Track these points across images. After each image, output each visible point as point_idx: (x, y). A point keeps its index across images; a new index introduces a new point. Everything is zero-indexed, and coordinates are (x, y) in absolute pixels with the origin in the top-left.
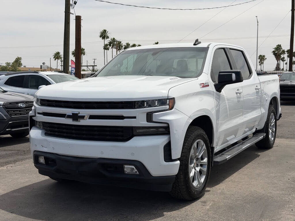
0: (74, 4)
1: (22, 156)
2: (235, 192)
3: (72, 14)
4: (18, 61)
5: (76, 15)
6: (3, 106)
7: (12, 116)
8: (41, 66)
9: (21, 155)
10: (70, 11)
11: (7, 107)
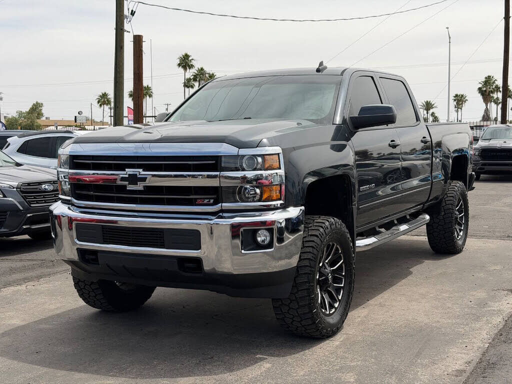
0: (130, 15)
1: (50, 268)
2: (383, 321)
3: (128, 32)
4: (36, 109)
5: (135, 34)
6: (16, 188)
7: (32, 205)
8: (76, 117)
9: (47, 267)
10: (123, 26)
11: (23, 190)
